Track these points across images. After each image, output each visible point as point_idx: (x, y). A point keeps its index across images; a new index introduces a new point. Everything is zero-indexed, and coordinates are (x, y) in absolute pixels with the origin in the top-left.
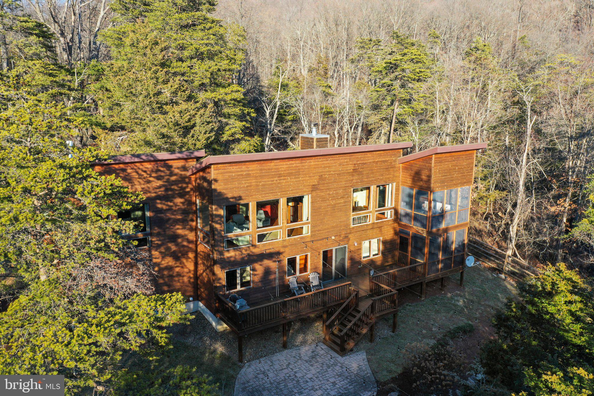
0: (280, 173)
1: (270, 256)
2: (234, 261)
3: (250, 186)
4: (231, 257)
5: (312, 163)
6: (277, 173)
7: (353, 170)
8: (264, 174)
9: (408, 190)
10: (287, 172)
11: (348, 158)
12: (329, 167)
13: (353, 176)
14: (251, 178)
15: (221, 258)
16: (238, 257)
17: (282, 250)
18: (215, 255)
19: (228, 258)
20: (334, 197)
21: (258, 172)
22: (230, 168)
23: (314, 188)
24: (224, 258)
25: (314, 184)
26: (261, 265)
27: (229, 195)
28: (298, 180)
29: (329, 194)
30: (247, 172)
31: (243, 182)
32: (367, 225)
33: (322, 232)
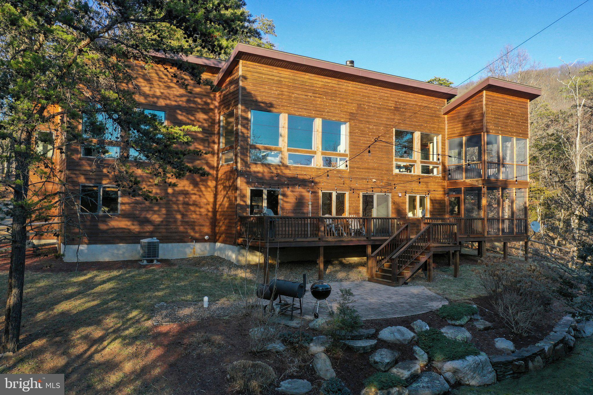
0: (314, 88)
1: (304, 183)
2: (261, 179)
3: (282, 95)
4: (258, 172)
5: (350, 88)
6: (312, 88)
7: (394, 107)
8: (297, 85)
9: (457, 140)
10: (323, 90)
11: (389, 92)
12: (369, 97)
13: (395, 114)
14: (283, 87)
15: (246, 171)
16: (267, 175)
17: (317, 180)
18: (239, 165)
19: (255, 172)
20: (374, 132)
21: (291, 81)
22: (260, 68)
23: (352, 117)
24: (250, 172)
25: (352, 111)
26: (292, 191)
27: (259, 99)
28: (334, 102)
29: (369, 128)
30: (278, 78)
31: (274, 88)
32: (412, 176)
33: (361, 170)
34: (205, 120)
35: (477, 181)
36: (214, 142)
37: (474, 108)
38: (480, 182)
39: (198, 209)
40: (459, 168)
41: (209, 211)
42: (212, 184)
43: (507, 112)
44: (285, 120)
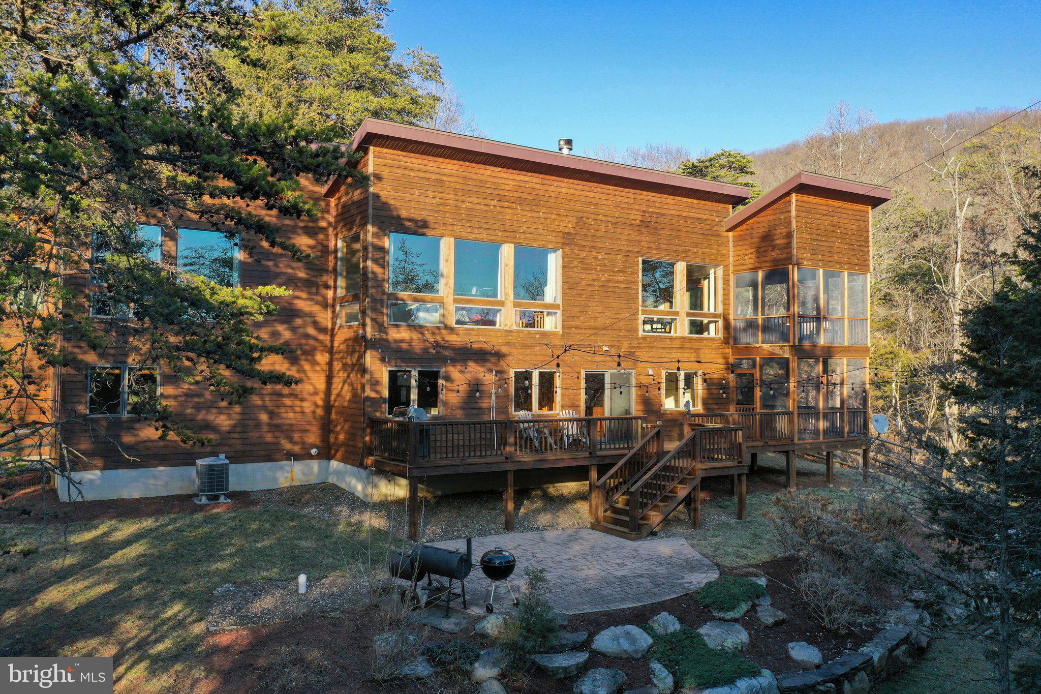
0: (501, 192)
1: (481, 356)
2: (408, 352)
3: (445, 205)
4: (402, 341)
5: (564, 190)
6: (496, 192)
7: (642, 221)
8: (471, 188)
9: (748, 276)
10: (516, 194)
11: (631, 196)
12: (596, 204)
13: (641, 233)
14: (447, 191)
15: (381, 340)
16: (417, 347)
17: (504, 350)
18: (369, 329)
19: (396, 341)
20: (605, 265)
21: (460, 181)
22: (405, 159)
23: (567, 241)
24: (387, 341)
25: (567, 230)
26: (461, 372)
27: (404, 214)
28: (535, 215)
29: (596, 259)
30: (438, 177)
31: (430, 194)
32: (671, 339)
33: (583, 331)
34: (309, 247)
35: (781, 348)
36: (327, 287)
37: (777, 222)
38: (787, 349)
39: (298, 403)
40: (751, 325)
41: (316, 406)
42: (322, 358)
43: (833, 229)
44: (449, 248)
